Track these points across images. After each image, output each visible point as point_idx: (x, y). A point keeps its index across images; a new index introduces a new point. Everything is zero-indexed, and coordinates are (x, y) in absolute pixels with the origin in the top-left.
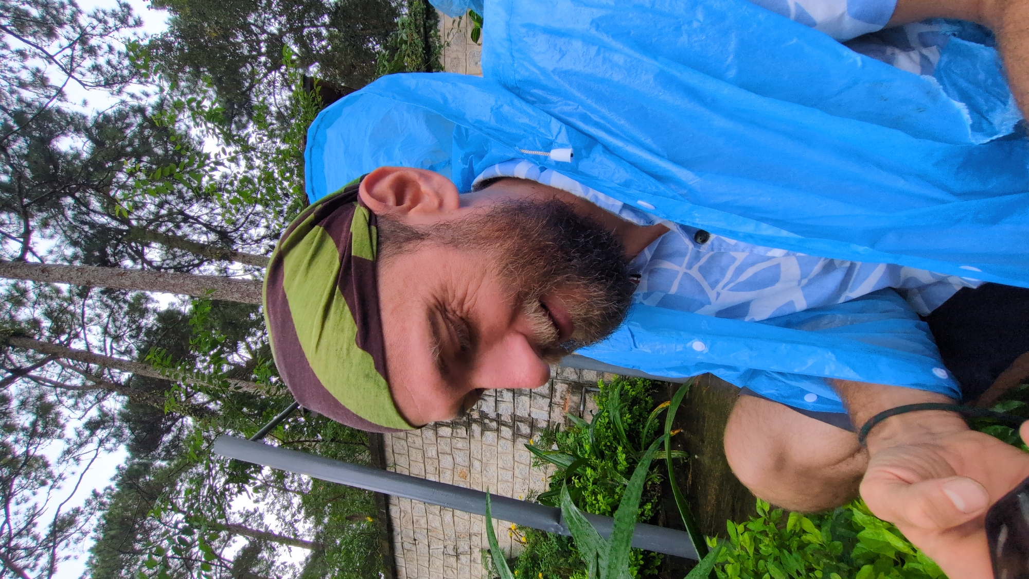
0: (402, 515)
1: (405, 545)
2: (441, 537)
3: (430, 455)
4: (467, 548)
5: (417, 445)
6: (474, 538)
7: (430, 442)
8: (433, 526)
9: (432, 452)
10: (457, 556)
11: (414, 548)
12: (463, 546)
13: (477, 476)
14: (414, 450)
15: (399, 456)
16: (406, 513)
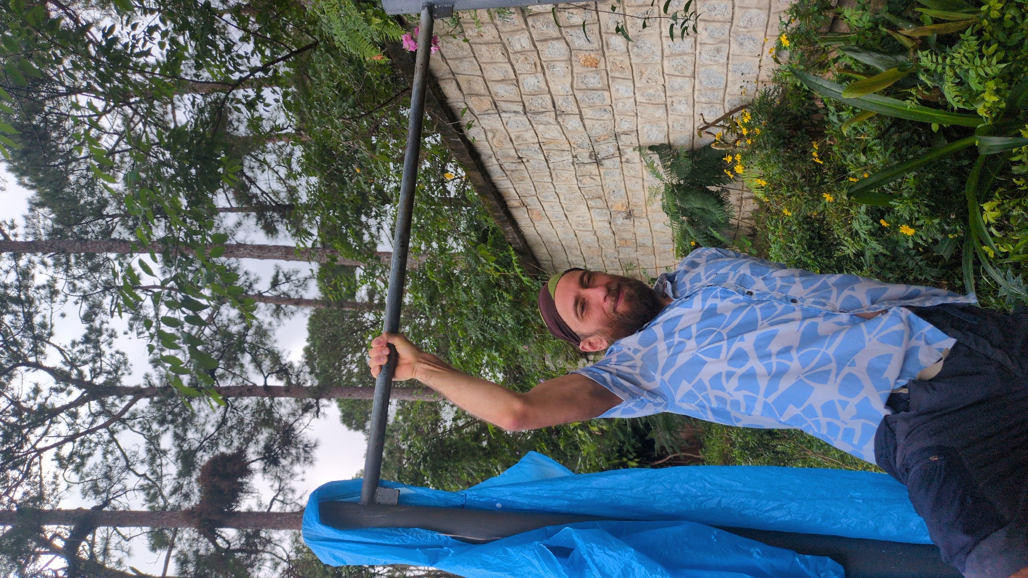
0: (490, 135)
1: (506, 166)
2: (567, 147)
3: (518, 47)
4: (612, 150)
5: (487, 37)
6: (623, 137)
7: (513, 28)
8: (548, 137)
9: (521, 42)
10: (598, 162)
11: (522, 167)
12: (606, 148)
13: (621, 58)
14: (484, 48)
15: (457, 62)
16: (494, 132)
